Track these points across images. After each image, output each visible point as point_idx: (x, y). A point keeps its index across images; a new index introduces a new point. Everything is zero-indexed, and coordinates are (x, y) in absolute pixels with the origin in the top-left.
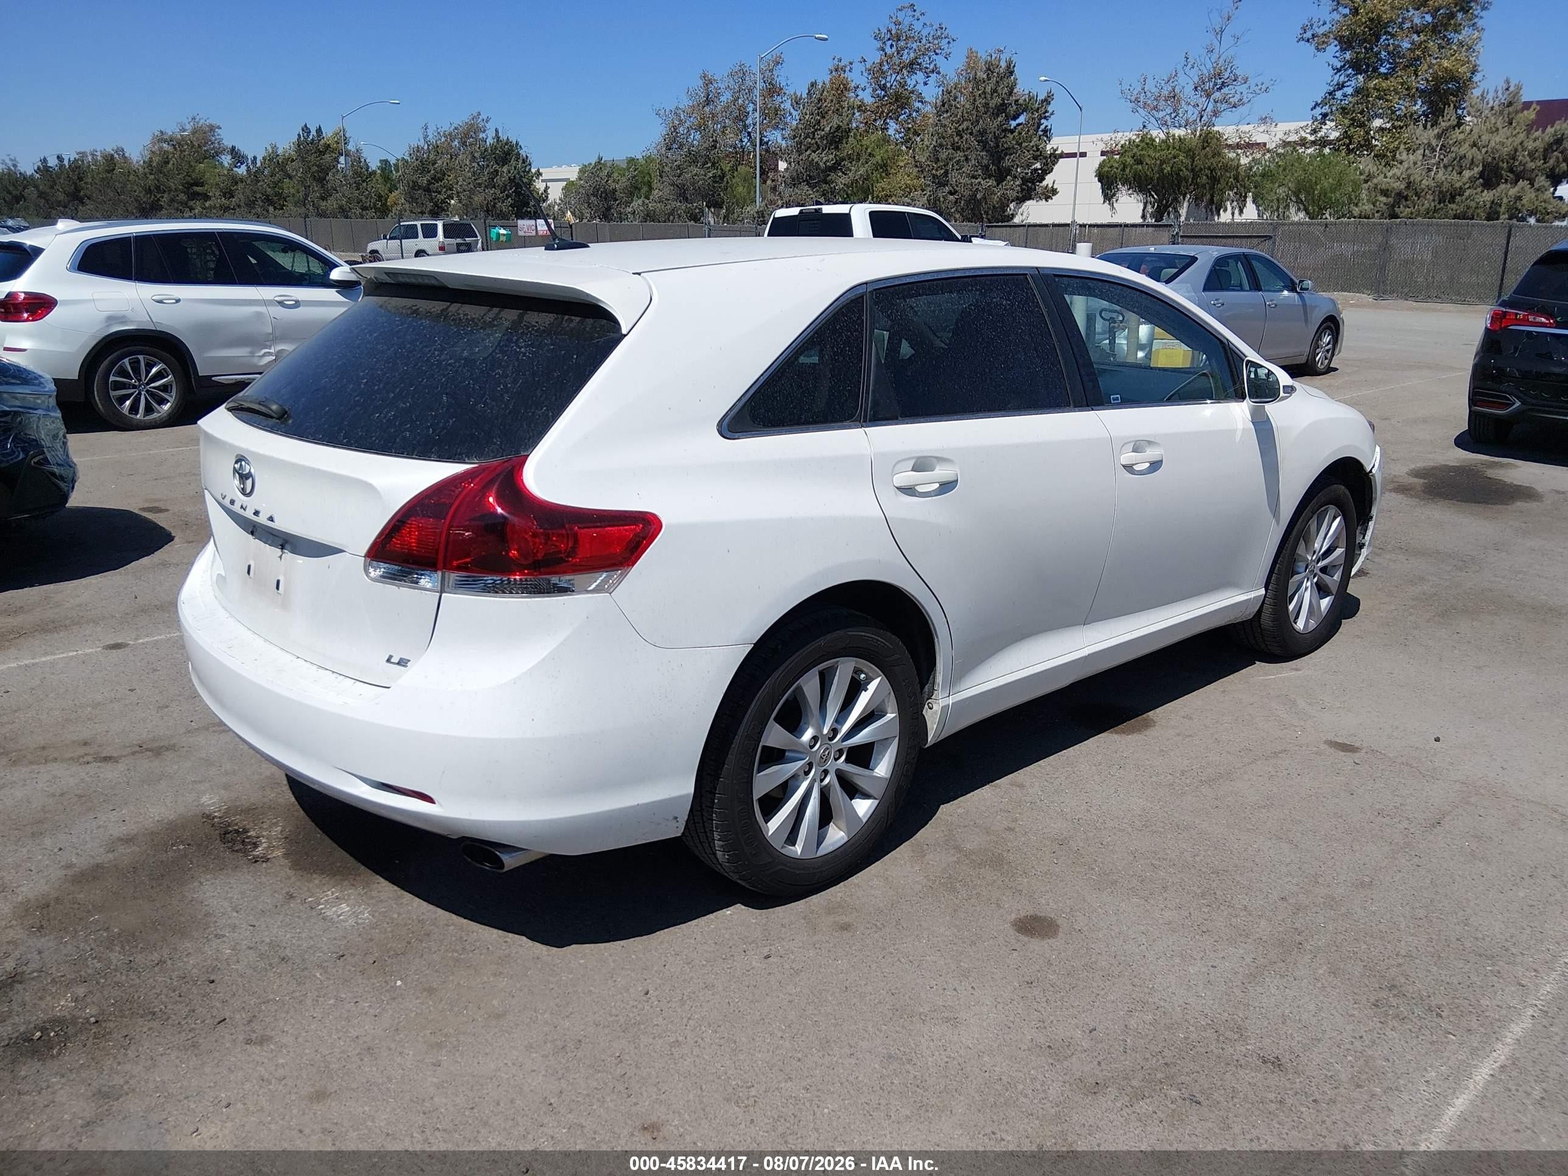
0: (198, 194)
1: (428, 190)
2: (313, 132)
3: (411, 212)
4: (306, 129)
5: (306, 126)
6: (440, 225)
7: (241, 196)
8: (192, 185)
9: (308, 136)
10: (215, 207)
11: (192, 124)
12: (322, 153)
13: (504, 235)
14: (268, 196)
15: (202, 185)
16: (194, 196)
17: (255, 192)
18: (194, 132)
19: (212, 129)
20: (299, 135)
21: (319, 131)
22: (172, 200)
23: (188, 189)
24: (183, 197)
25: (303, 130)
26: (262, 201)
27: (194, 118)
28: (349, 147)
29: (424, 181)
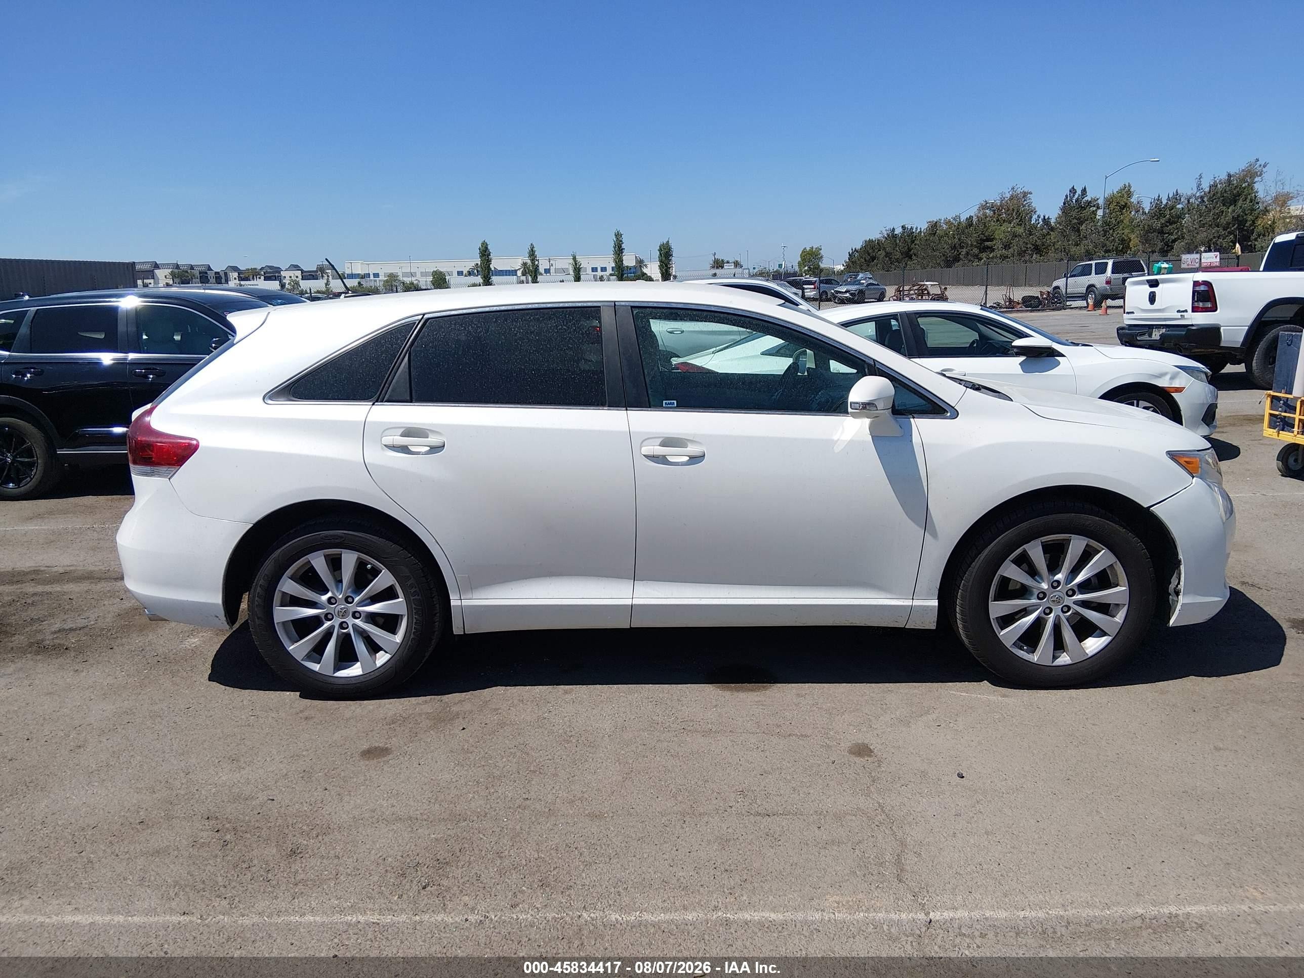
0: (988, 247)
1: (1161, 232)
2: (1079, 192)
3: (1143, 252)
4: (1073, 191)
5: (1073, 188)
6: (1110, 263)
7: (1015, 247)
8: (985, 241)
9: (1074, 196)
10: (996, 257)
11: (1011, 193)
12: (1083, 208)
13: (1165, 268)
14: (1037, 246)
15: (992, 240)
16: (984, 249)
17: (1027, 244)
18: (1012, 198)
19: (1025, 194)
20: (1067, 196)
21: (1084, 191)
22: (967, 254)
23: (981, 244)
24: (976, 251)
25: (1070, 191)
26: (1031, 250)
27: (1013, 188)
28: (1132, 200)
29: (1157, 224)
